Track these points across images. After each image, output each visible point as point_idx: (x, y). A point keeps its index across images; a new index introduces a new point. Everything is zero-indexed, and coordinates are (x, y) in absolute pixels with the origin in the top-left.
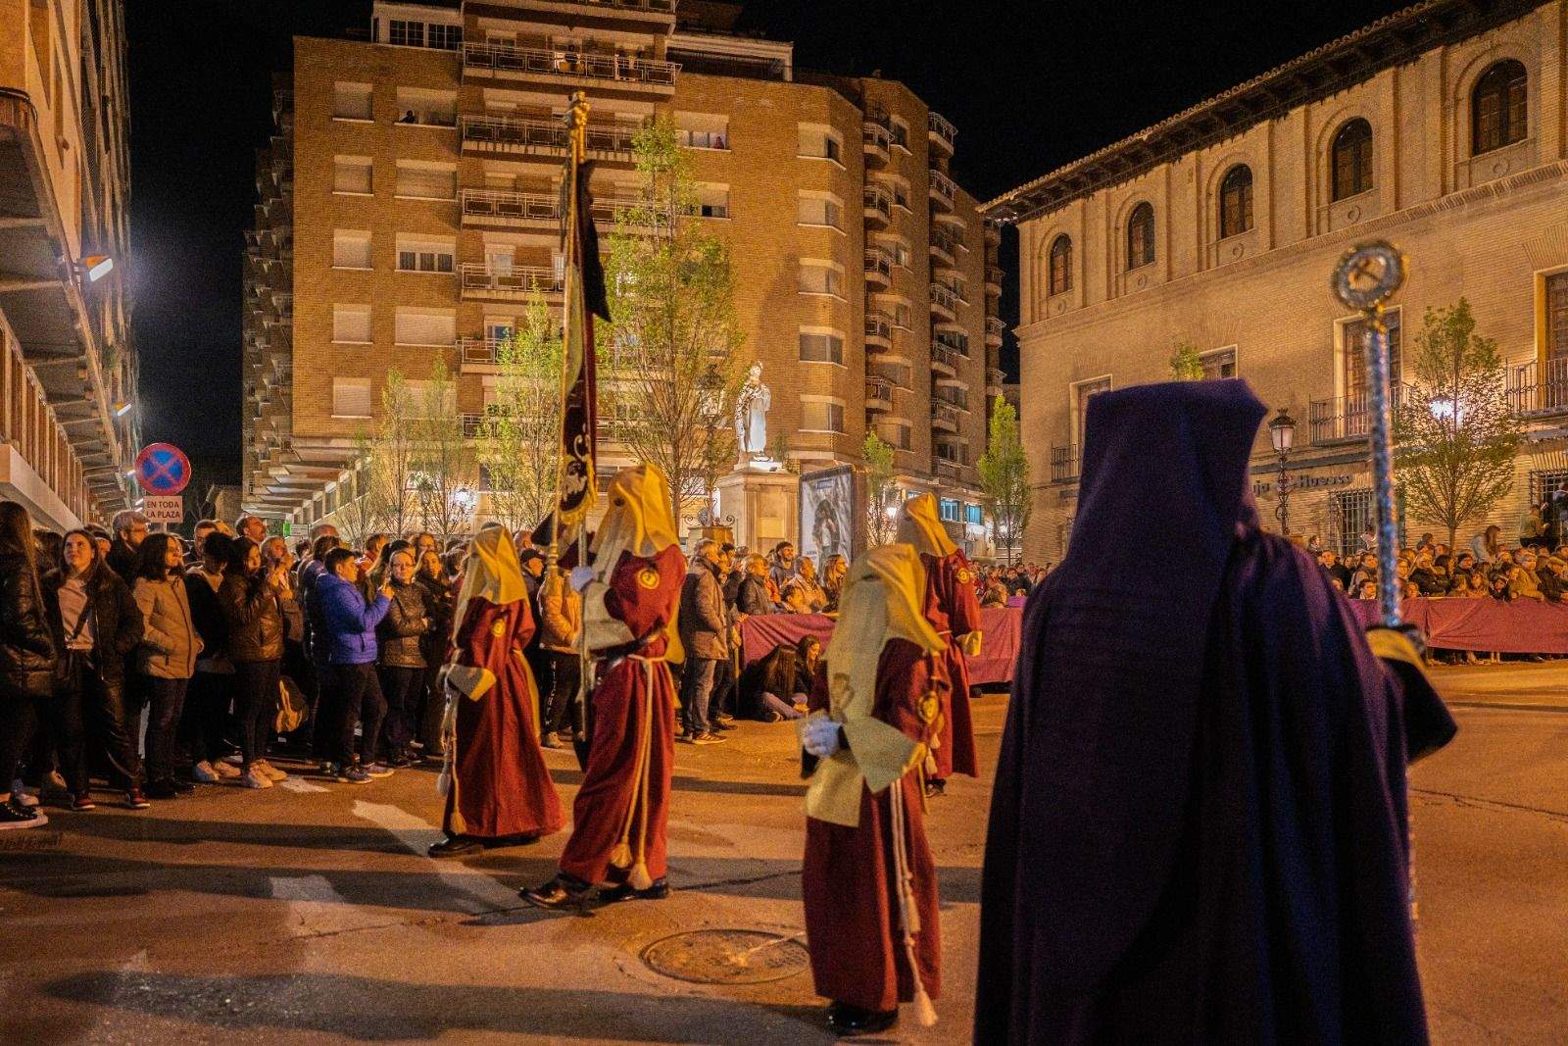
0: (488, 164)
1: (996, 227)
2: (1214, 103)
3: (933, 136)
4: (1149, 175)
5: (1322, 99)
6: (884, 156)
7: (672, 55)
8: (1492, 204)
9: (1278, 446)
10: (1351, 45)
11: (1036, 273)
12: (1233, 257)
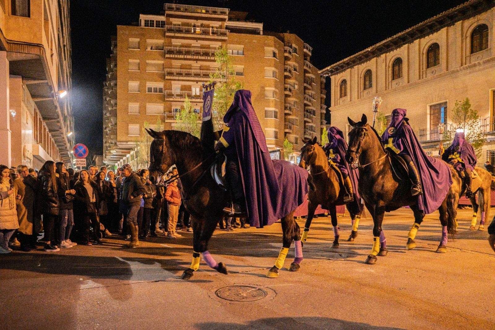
0: (173, 61)
1: (324, 77)
2: (391, 39)
3: (305, 50)
4: (371, 61)
5: (424, 37)
6: (290, 56)
7: (227, 28)
8: (477, 69)
10: (433, 21)
11: (336, 90)
12: (396, 86)
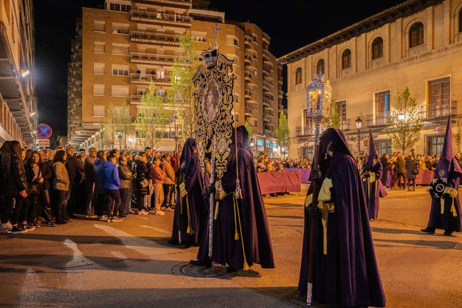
0: (138, 45)
1: (281, 65)
2: (341, 32)
3: (264, 39)
4: (323, 51)
5: (370, 31)
6: (250, 45)
7: (191, 15)
8: (415, 61)
9: (357, 127)
10: (378, 17)
11: (292, 78)
12: (346, 75)
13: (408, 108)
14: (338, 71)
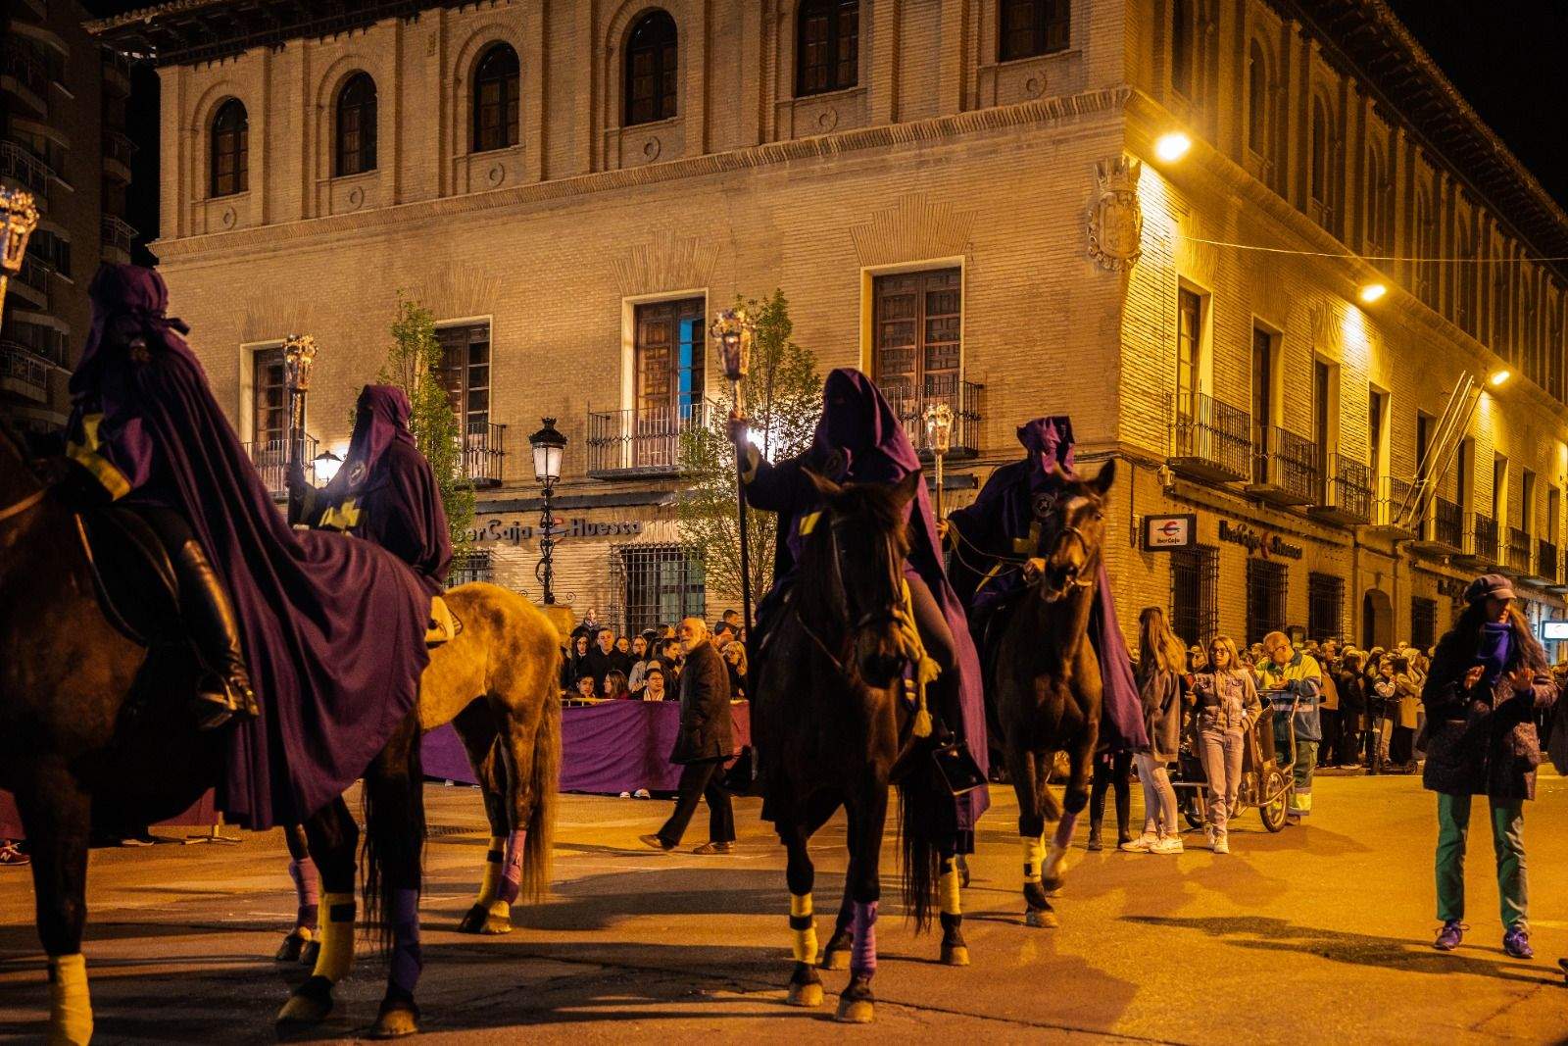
4: (372, 30)
8: (817, 167)
9: (541, 471)
11: (187, 153)
12: (490, 182)
13: (782, 396)
14: (449, 158)
